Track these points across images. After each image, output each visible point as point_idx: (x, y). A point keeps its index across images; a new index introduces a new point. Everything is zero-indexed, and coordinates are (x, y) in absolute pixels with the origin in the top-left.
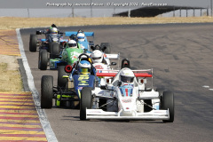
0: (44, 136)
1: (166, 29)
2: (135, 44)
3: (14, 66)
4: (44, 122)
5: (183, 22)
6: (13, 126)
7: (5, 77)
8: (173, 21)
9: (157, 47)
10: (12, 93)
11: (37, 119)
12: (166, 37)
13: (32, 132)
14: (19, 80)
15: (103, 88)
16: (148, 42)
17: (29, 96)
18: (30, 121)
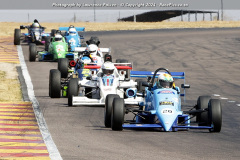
0: (45, 148)
1: (174, 35)
2: (141, 51)
3: (12, 74)
4: (45, 134)
5: (192, 26)
6: (12, 137)
7: (3, 86)
8: (181, 26)
9: (164, 53)
10: (11, 102)
11: (38, 130)
12: (174, 43)
13: (32, 144)
14: (18, 90)
15: (88, 78)
16: (155, 48)
17: (29, 107)
18: (30, 133)
